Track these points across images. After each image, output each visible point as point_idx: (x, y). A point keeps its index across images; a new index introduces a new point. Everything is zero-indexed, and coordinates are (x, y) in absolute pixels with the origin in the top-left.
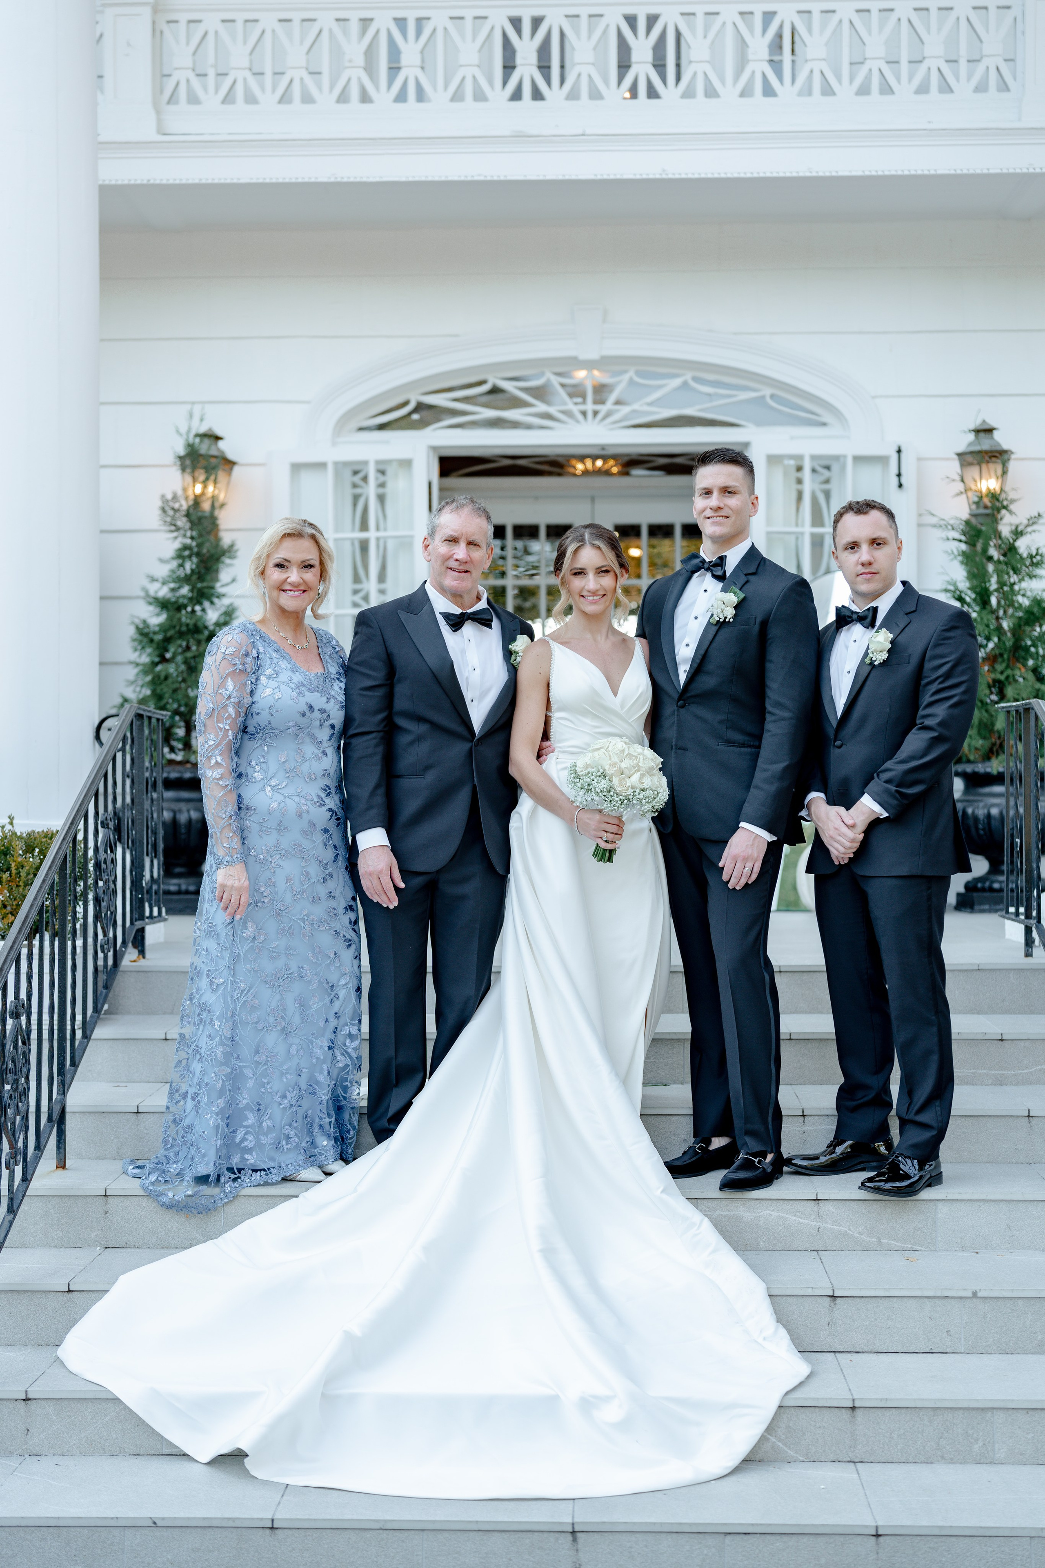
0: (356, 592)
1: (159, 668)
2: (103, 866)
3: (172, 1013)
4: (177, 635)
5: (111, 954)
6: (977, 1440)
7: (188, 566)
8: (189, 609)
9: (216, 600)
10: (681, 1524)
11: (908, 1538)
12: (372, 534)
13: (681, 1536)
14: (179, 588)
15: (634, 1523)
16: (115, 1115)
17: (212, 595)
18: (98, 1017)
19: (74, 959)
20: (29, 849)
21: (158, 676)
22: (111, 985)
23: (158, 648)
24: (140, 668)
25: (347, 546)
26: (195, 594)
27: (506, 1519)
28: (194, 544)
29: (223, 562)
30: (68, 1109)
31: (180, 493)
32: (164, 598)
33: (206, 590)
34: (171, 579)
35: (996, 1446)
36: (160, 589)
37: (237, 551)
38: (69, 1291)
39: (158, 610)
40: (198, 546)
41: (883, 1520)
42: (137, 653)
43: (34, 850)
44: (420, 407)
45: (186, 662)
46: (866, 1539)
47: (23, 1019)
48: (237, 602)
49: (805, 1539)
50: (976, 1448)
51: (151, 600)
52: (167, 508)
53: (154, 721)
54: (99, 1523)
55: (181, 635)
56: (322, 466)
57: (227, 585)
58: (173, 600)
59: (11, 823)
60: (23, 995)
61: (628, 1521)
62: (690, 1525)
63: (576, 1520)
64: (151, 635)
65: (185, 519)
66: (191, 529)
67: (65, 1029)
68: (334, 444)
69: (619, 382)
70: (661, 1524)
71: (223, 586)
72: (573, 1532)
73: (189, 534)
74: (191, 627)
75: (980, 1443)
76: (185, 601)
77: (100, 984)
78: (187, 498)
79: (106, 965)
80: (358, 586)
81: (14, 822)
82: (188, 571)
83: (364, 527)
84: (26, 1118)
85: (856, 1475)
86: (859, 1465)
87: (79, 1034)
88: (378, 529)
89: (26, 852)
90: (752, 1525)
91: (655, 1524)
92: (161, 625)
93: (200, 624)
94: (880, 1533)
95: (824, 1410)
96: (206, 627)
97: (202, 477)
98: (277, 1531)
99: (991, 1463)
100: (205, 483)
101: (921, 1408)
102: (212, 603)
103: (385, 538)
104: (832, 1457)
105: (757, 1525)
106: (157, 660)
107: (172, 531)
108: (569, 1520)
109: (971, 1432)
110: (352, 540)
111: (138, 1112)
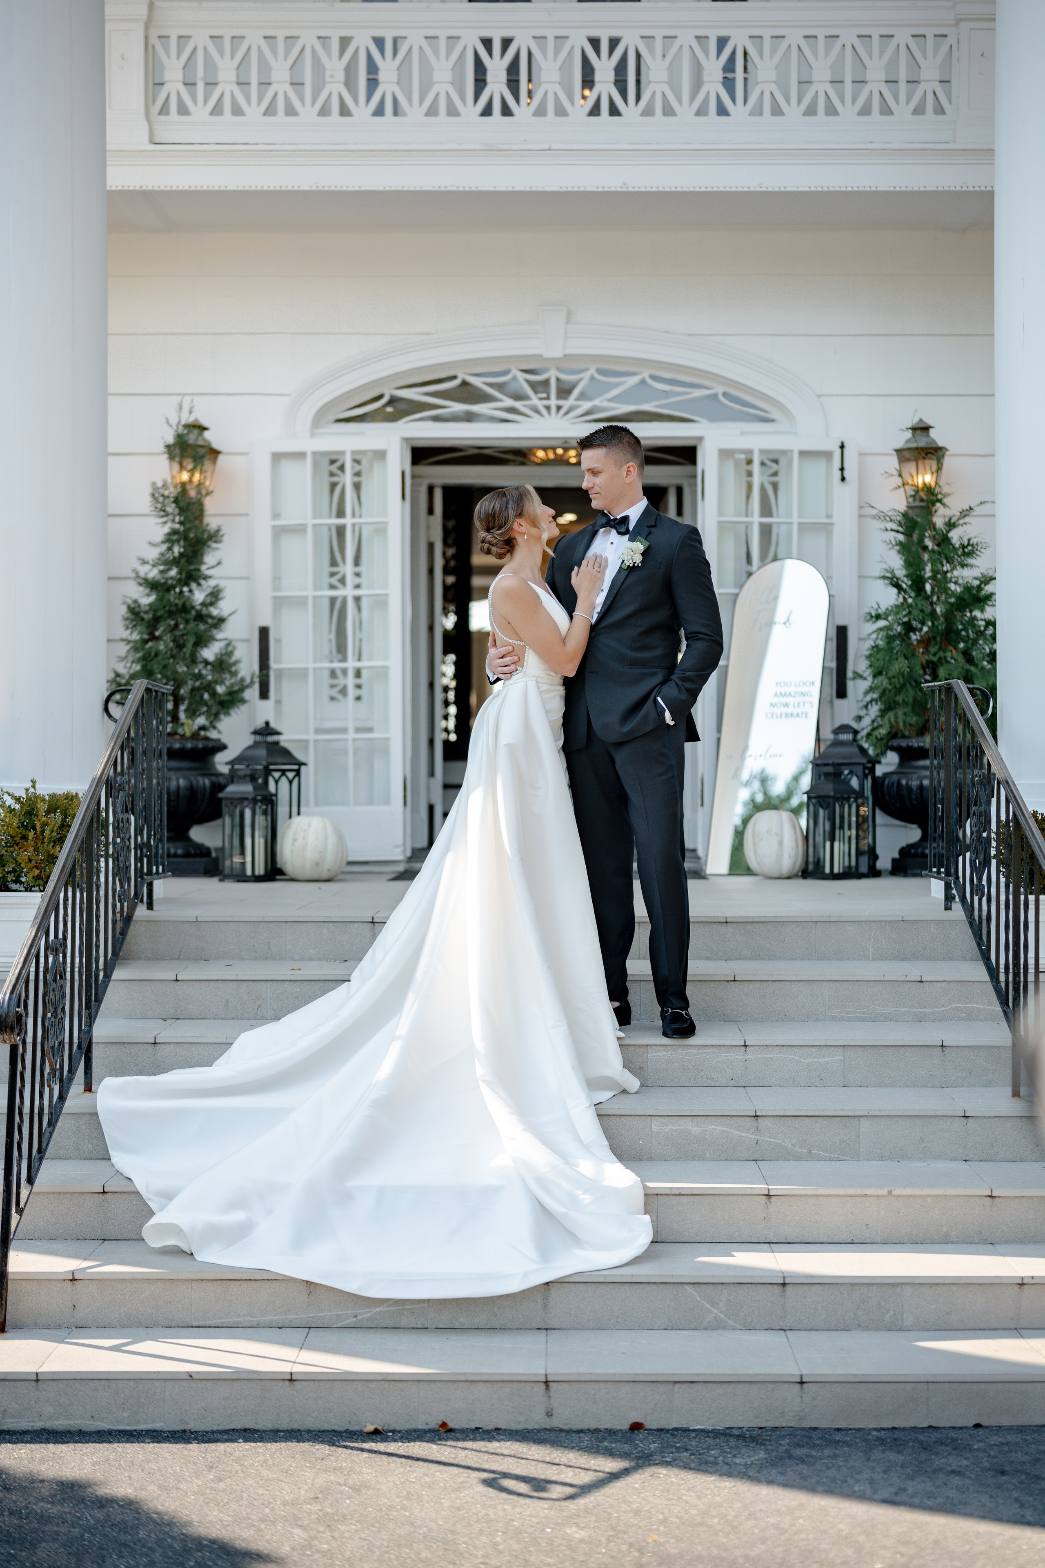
0: (332, 575)
1: (150, 644)
2: (121, 825)
3: (179, 959)
4: (166, 615)
5: (126, 904)
6: (888, 1311)
7: (177, 550)
8: (177, 590)
9: (202, 582)
10: (637, 1374)
11: (827, 1384)
12: (348, 521)
13: (638, 1384)
14: (168, 570)
15: (598, 1374)
16: (134, 1045)
17: (199, 577)
18: (117, 960)
19: (98, 907)
20: (52, 809)
21: (150, 653)
22: (127, 932)
23: (148, 627)
24: (131, 645)
25: (325, 533)
26: (184, 576)
27: (489, 1371)
28: (182, 529)
29: (209, 547)
30: (94, 1040)
31: (169, 480)
32: (153, 578)
33: (194, 573)
34: (160, 562)
35: (905, 1315)
36: (150, 571)
37: (223, 536)
38: (104, 1192)
39: (148, 590)
40: (186, 531)
41: (807, 1370)
42: (129, 631)
43: (56, 810)
44: (393, 401)
45: (174, 641)
46: (792, 1385)
47: (61, 955)
48: (222, 583)
49: (741, 1386)
50: (888, 1317)
51: (142, 581)
52: (157, 496)
53: (159, 694)
54: (144, 1377)
55: (171, 614)
56: (301, 455)
57: (212, 567)
58: (163, 581)
59: (34, 787)
60: (61, 936)
61: (593, 1372)
62: (645, 1375)
63: (548, 1372)
64: (142, 614)
65: (173, 505)
66: (179, 514)
67: (92, 968)
68: (313, 435)
69: (580, 380)
70: (621, 1374)
71: (208, 569)
72: (546, 1383)
73: (177, 519)
74: (180, 606)
75: (891, 1313)
76: (174, 582)
77: (118, 931)
78: (175, 486)
79: (122, 915)
80: (334, 569)
81: (37, 786)
82: (176, 554)
83: (341, 513)
84: (62, 1043)
85: (786, 1340)
86: (788, 1332)
87: (101, 974)
88: (354, 516)
89: (48, 812)
90: (697, 1375)
91: (615, 1374)
92: (150, 605)
93: (187, 604)
94: (804, 1380)
95: (760, 1287)
96: (193, 607)
97: (190, 466)
98: (295, 1383)
99: (900, 1330)
100: (192, 472)
101: (841, 1284)
102: (199, 584)
103: (361, 524)
104: (765, 1326)
105: (701, 1374)
106: (146, 637)
107: (162, 517)
108: (543, 1372)
109: (883, 1304)
110: (329, 527)
111: (155, 1043)
